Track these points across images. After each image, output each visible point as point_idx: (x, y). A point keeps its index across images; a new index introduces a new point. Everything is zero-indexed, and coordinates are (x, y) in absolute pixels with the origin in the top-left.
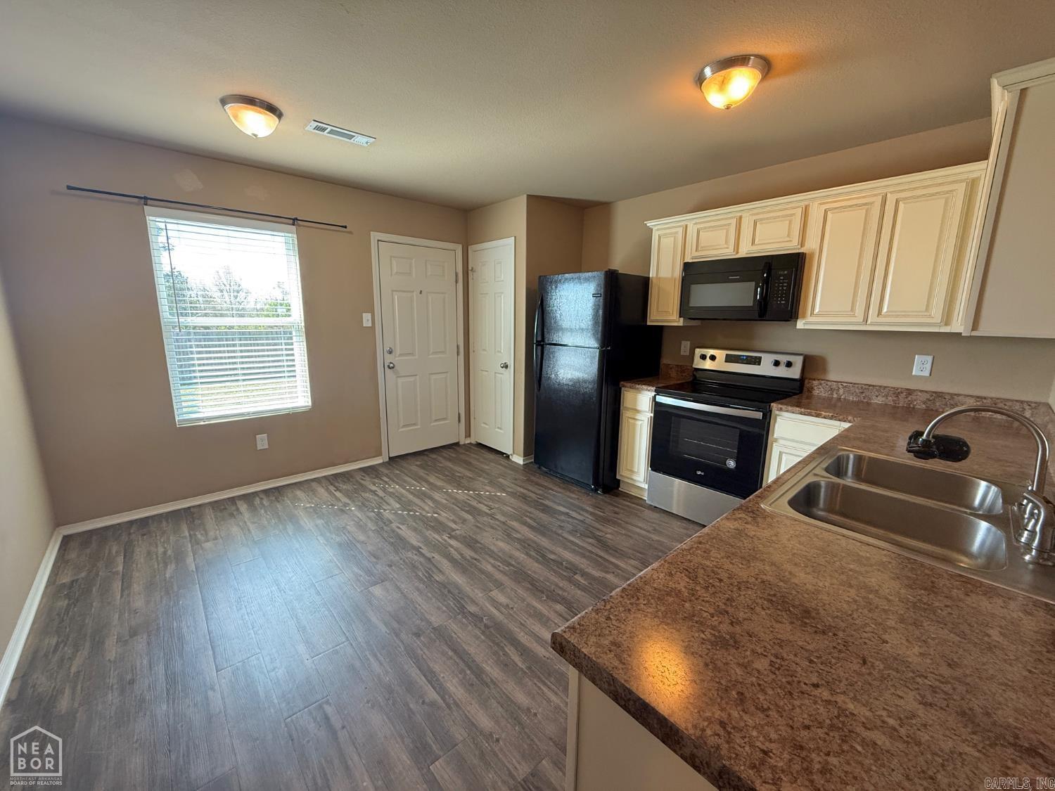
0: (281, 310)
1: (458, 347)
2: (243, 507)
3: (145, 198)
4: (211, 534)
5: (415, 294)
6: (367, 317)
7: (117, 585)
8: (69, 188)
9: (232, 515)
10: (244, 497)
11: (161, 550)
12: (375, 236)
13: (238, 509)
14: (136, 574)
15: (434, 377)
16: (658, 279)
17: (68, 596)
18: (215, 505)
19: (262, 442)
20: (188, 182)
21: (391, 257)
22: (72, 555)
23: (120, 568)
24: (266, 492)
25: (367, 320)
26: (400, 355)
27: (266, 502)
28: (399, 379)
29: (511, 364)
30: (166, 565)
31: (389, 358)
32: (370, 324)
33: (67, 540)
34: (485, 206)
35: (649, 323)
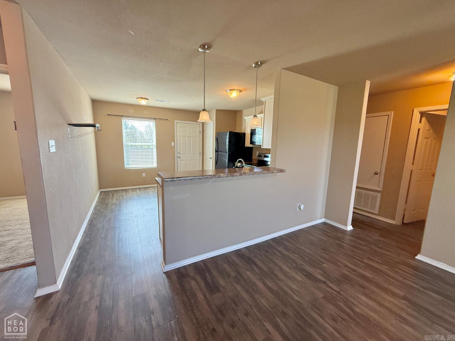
0: (151, 141)
1: (200, 152)
2: (138, 190)
3: (122, 116)
4: (130, 193)
5: (187, 137)
6: (173, 143)
7: (111, 199)
8: (108, 115)
9: (135, 191)
10: (138, 188)
11: (119, 195)
12: (176, 121)
13: (136, 190)
14: (114, 198)
15: (192, 161)
16: (247, 133)
17: (101, 203)
18: (132, 189)
19: (144, 175)
20: (131, 111)
21: (180, 127)
22: (102, 194)
23: (111, 197)
24: (144, 188)
25: (173, 144)
26: (182, 154)
27: (143, 189)
28: (181, 161)
29: (212, 158)
30: (120, 197)
31: (178, 155)
32: (173, 145)
33: (101, 192)
34: (211, 110)
35: (245, 146)
